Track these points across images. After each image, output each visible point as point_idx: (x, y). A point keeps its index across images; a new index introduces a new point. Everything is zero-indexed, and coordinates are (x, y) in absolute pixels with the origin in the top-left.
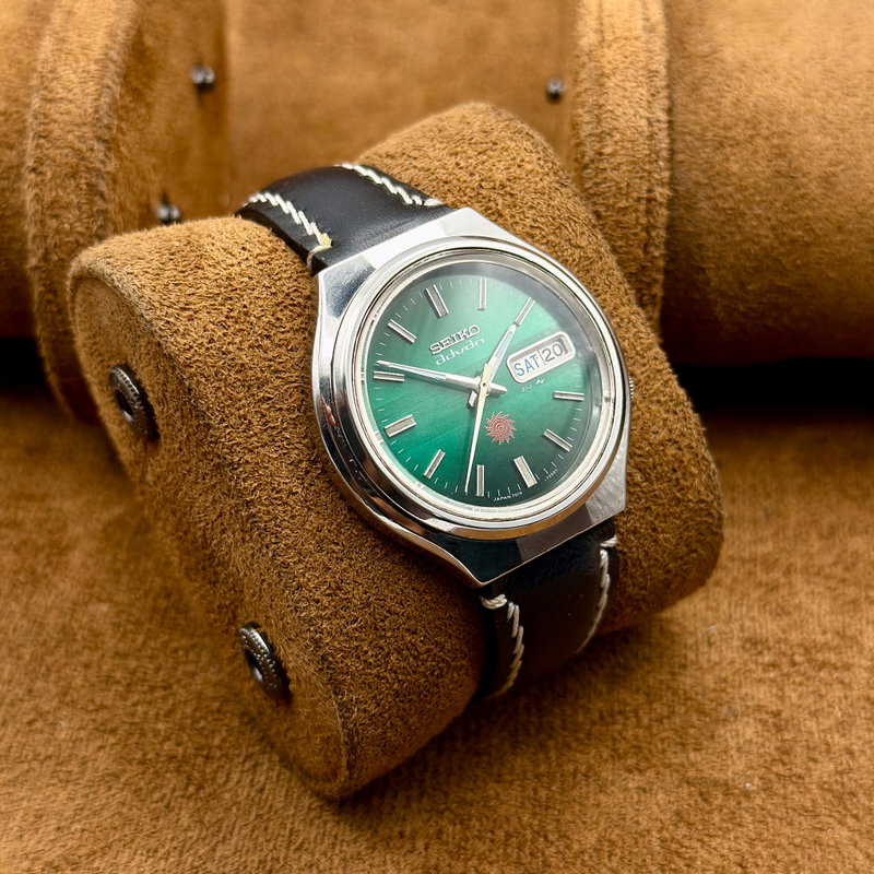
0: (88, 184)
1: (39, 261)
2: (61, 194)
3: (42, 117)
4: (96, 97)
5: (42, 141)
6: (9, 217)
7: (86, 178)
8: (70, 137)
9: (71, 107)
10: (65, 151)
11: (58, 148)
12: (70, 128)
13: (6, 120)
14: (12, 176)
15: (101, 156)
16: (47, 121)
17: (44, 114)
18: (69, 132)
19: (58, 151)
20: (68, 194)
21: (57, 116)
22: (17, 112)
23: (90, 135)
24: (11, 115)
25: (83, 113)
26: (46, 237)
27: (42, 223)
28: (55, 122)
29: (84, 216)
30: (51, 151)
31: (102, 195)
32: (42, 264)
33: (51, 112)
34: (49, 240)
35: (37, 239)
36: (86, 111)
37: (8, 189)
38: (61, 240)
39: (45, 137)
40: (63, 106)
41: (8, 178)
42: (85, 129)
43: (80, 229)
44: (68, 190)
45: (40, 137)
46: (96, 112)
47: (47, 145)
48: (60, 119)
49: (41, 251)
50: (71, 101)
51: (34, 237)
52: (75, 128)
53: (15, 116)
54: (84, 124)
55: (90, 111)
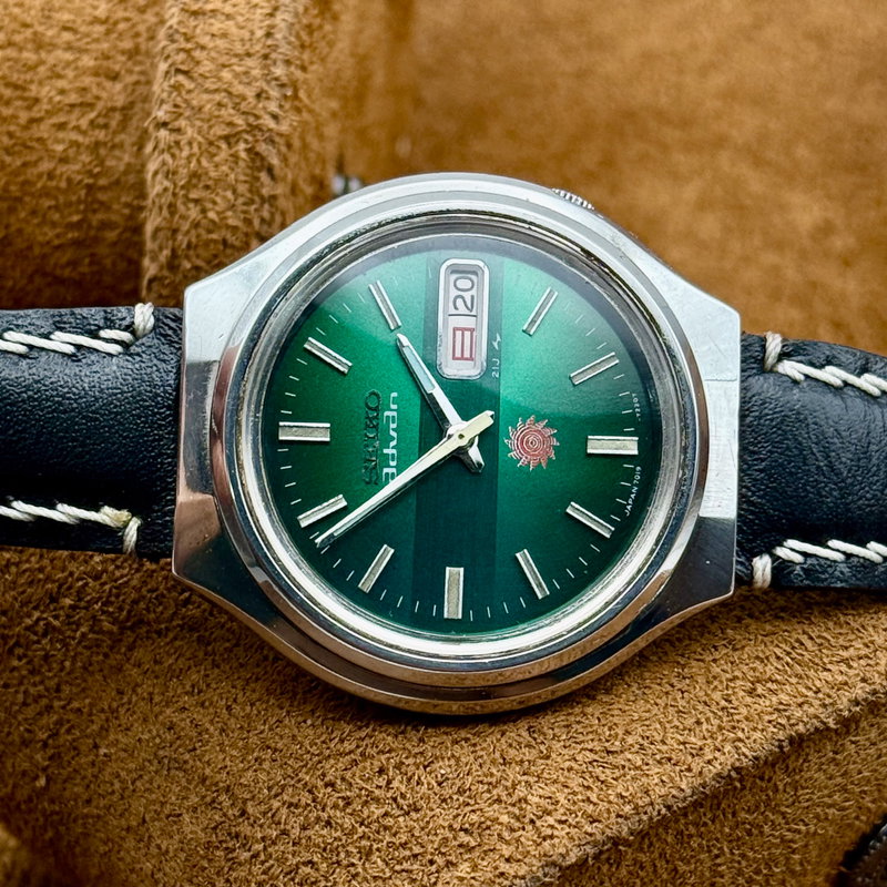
0: (248, 151)
1: (161, 268)
2: (204, 163)
3: (182, 39)
4: (268, 11)
5: (181, 78)
6: (103, 188)
7: (246, 141)
8: (226, 75)
9: (230, 26)
10: (217, 97)
11: (207, 91)
12: (224, 59)
13: (108, 32)
14: (114, 124)
15: (273, 107)
16: (189, 46)
17: (185, 34)
18: (224, 66)
19: (205, 97)
20: (216, 166)
21: (205, 40)
22: (127, 20)
23: (256, 72)
24: (116, 23)
25: (247, 35)
26: (175, 231)
27: (172, 207)
28: (203, 48)
29: (241, 200)
30: (193, 95)
31: (270, 170)
32: (166, 273)
33: (198, 31)
34: (180, 237)
35: (161, 235)
36: (252, 33)
37: (105, 144)
38: (198, 236)
39: (185, 73)
40: (217, 25)
41: (106, 126)
42: (249, 62)
43: (231, 222)
44: (217, 159)
45: (178, 71)
46: (268, 35)
47: (188, 85)
48: (211, 45)
49: (167, 252)
50: (229, 17)
51: (157, 230)
52: (234, 60)
53: (122, 26)
54: (249, 55)
55: (259, 33)
